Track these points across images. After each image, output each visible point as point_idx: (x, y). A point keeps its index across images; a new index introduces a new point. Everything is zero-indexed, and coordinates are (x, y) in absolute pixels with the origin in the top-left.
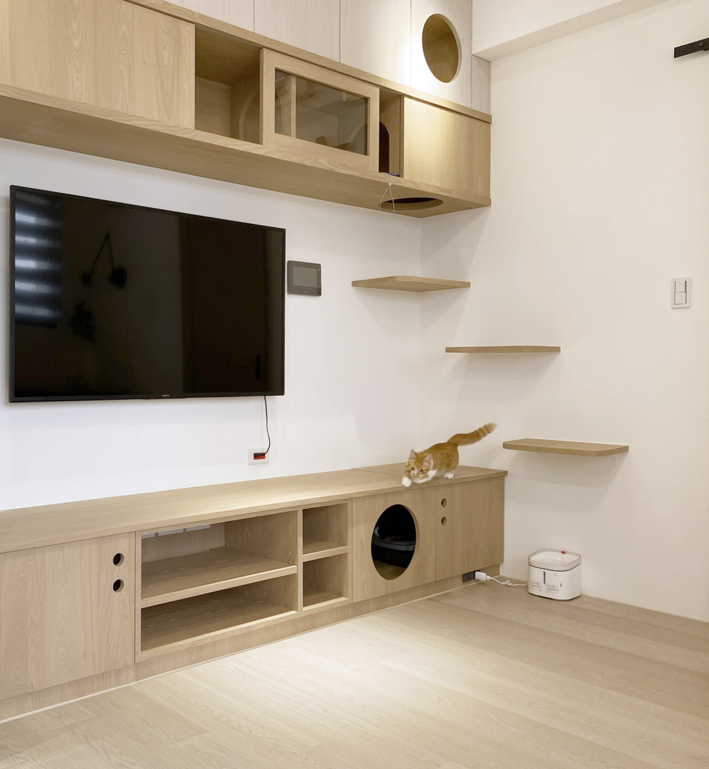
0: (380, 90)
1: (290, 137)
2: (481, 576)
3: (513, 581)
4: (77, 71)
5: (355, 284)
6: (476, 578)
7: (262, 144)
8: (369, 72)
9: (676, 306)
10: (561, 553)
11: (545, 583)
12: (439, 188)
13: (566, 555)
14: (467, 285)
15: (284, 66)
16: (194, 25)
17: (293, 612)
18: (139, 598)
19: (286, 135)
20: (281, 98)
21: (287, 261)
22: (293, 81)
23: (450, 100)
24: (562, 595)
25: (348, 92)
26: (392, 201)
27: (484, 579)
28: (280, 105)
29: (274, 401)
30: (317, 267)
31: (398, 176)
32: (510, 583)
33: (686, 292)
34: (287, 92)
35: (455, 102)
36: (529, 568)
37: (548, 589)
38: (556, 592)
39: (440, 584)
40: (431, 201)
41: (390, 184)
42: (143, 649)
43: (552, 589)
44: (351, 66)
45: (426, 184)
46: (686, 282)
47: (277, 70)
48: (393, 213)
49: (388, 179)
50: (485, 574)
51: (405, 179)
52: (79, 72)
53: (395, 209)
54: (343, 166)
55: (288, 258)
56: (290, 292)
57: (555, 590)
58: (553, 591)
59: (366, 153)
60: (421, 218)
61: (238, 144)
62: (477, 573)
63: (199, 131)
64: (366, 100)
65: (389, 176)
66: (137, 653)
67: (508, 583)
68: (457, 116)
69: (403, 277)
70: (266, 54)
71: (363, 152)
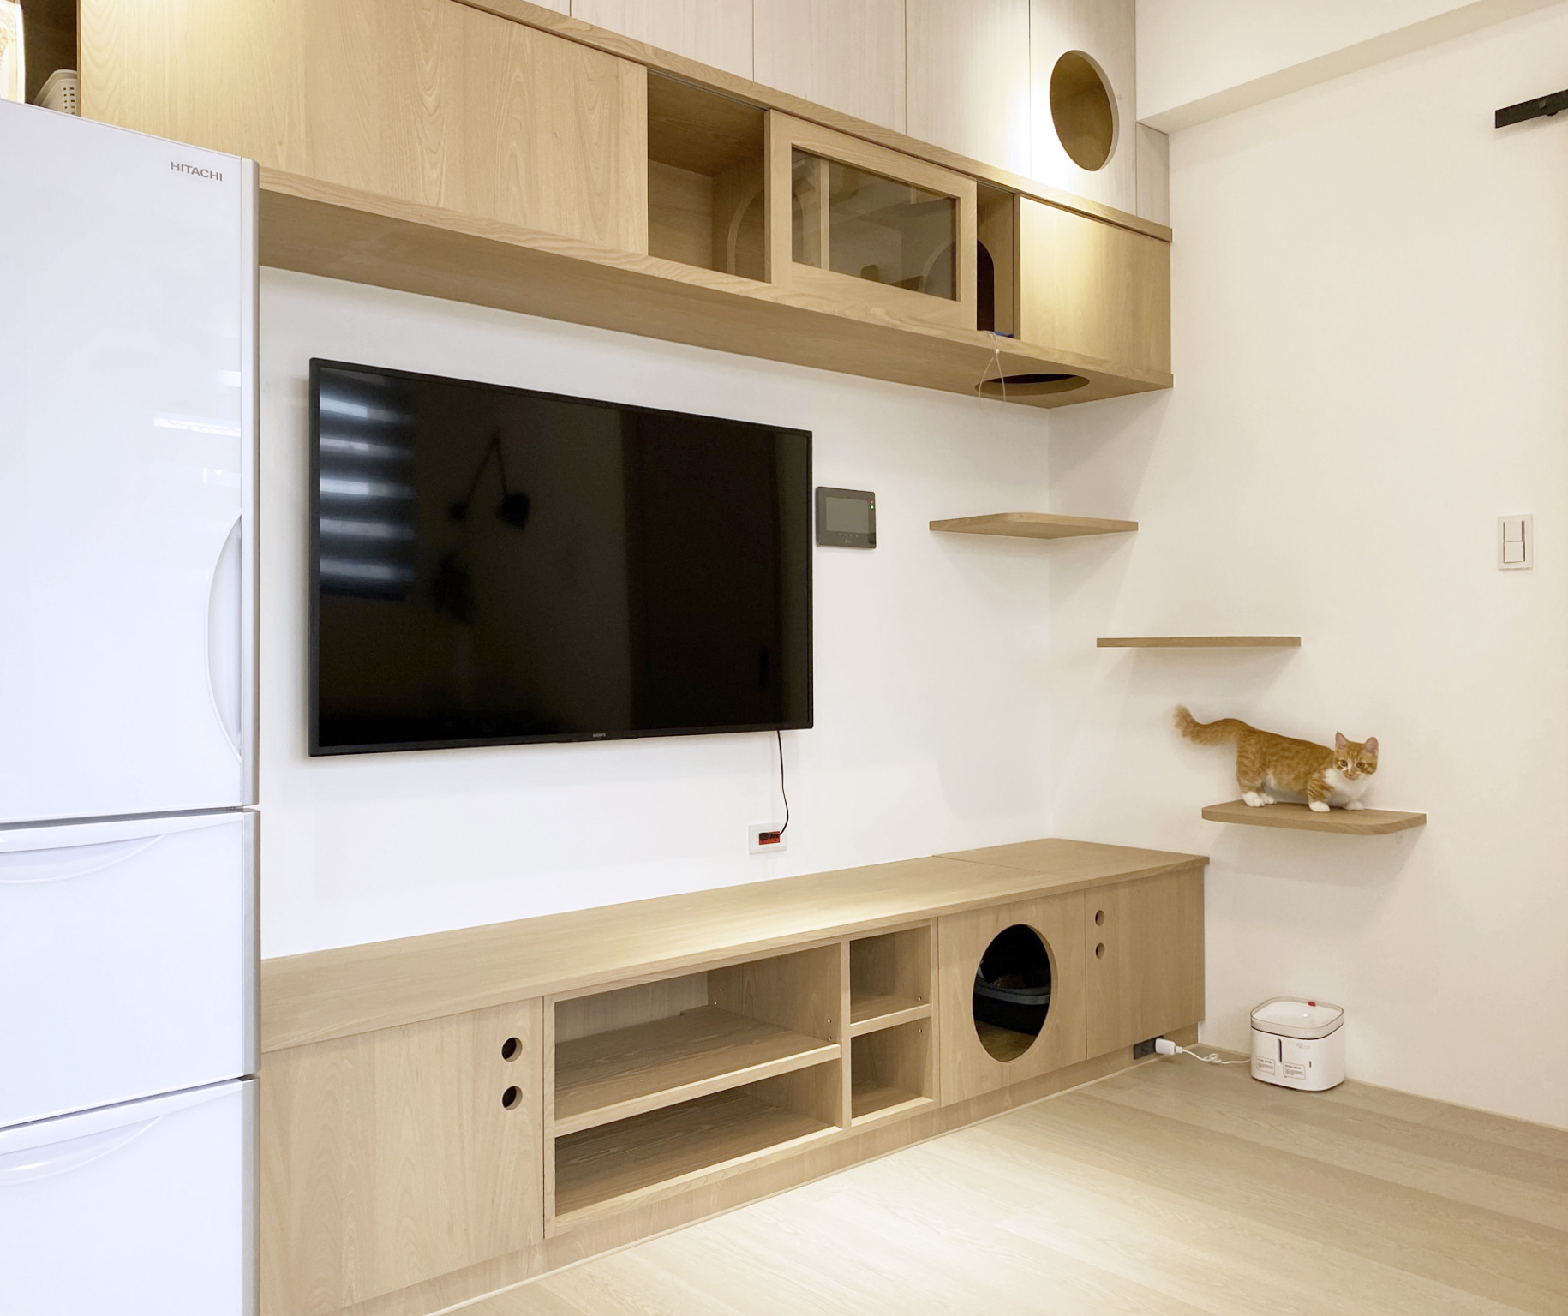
0: (977, 185)
1: (819, 269)
2: (1165, 1046)
3: (1224, 1055)
4: (431, 151)
5: (935, 526)
6: (1158, 1050)
7: (770, 282)
8: (958, 153)
9: (1506, 565)
10: (1307, 1005)
11: (1281, 1060)
12: (1082, 357)
13: (1317, 1007)
14: (1132, 527)
15: (808, 143)
16: (645, 68)
17: (834, 1130)
18: (550, 1118)
19: (812, 265)
20: (802, 198)
21: (815, 486)
22: (824, 169)
23: (1101, 202)
24: (1312, 1080)
25: (919, 188)
26: (1000, 379)
27: (1172, 1053)
28: (801, 210)
29: (794, 738)
30: (869, 497)
31: (1011, 336)
32: (1218, 1058)
33: (1523, 540)
34: (811, 188)
35: (1108, 205)
36: (1252, 1033)
37: (1288, 1072)
38: (1303, 1077)
39: (1094, 1065)
40: (1068, 380)
41: (997, 351)
42: (559, 1210)
43: (1295, 1071)
44: (925, 141)
45: (1060, 351)
46: (1523, 523)
47: (795, 149)
48: (1002, 400)
49: (994, 342)
50: (1173, 1044)
51: (1023, 343)
52: (435, 153)
53: (1006, 395)
54: (913, 319)
55: (817, 482)
56: (821, 543)
57: (1300, 1073)
58: (1295, 1075)
59: (954, 297)
60: (1048, 408)
61: (725, 281)
62: (1159, 1042)
63: (655, 260)
64: (953, 202)
65: (994, 337)
66: (549, 1221)
67: (1214, 1058)
68: (1113, 230)
69: (1021, 515)
70: (775, 119)
71: (949, 294)
